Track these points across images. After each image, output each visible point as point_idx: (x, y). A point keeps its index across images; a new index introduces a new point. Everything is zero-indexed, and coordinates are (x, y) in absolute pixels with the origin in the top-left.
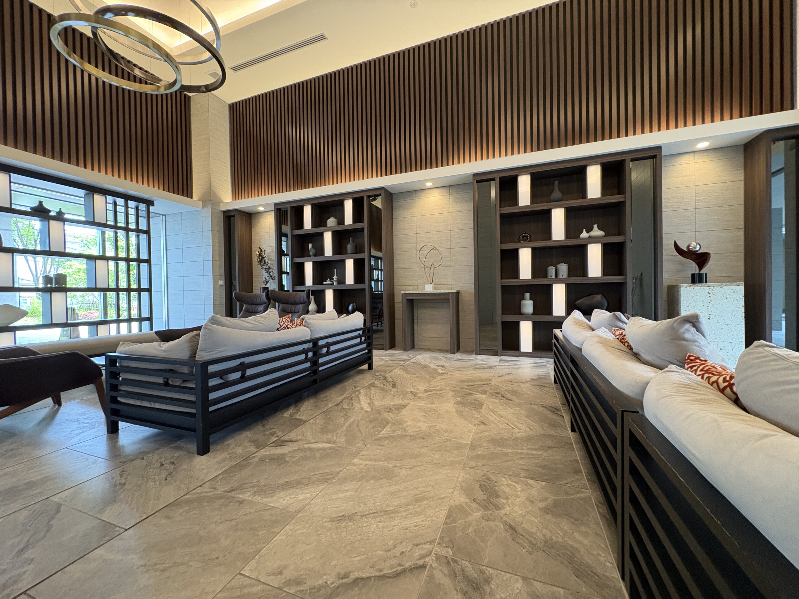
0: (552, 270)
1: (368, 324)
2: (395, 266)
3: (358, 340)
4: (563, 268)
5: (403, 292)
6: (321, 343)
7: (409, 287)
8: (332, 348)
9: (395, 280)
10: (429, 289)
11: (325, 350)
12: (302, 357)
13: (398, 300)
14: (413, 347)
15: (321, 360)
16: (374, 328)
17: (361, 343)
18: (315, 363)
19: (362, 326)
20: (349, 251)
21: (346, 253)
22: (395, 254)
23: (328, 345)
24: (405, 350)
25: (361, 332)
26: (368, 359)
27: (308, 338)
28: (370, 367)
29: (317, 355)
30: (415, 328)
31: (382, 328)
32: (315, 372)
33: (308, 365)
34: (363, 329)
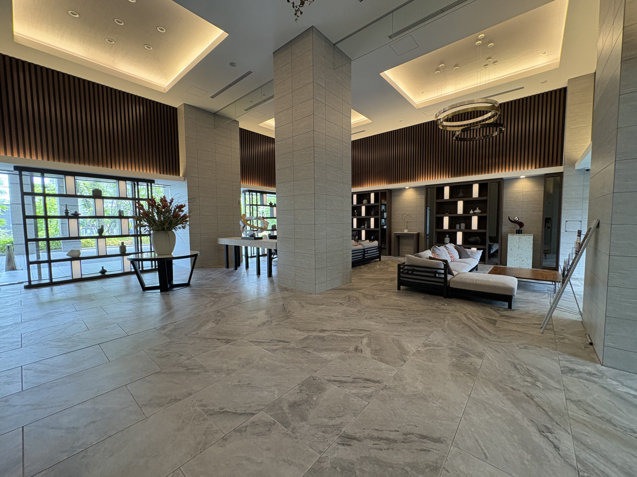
0: (458, 226)
1: (380, 245)
2: (392, 221)
3: (376, 250)
4: (463, 225)
5: (394, 232)
6: (366, 250)
7: (397, 230)
8: (369, 252)
9: (392, 227)
10: (406, 231)
11: (366, 252)
12: (361, 253)
13: (393, 235)
14: (399, 255)
15: (366, 255)
16: (382, 247)
17: (377, 251)
18: (364, 255)
19: (377, 246)
20: (372, 214)
21: (371, 215)
22: (392, 215)
23: (367, 251)
24: (394, 256)
25: (377, 248)
26: (379, 257)
27: (362, 248)
28: (380, 260)
29: (365, 254)
30: (400, 247)
31: (385, 247)
32: (364, 258)
33: (362, 256)
34: (378, 247)
